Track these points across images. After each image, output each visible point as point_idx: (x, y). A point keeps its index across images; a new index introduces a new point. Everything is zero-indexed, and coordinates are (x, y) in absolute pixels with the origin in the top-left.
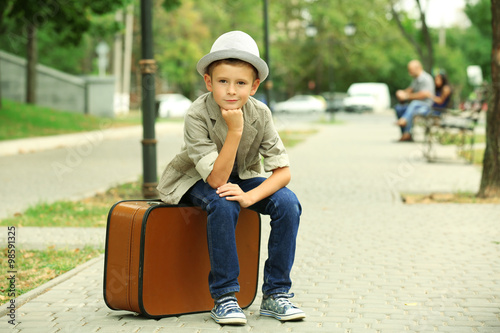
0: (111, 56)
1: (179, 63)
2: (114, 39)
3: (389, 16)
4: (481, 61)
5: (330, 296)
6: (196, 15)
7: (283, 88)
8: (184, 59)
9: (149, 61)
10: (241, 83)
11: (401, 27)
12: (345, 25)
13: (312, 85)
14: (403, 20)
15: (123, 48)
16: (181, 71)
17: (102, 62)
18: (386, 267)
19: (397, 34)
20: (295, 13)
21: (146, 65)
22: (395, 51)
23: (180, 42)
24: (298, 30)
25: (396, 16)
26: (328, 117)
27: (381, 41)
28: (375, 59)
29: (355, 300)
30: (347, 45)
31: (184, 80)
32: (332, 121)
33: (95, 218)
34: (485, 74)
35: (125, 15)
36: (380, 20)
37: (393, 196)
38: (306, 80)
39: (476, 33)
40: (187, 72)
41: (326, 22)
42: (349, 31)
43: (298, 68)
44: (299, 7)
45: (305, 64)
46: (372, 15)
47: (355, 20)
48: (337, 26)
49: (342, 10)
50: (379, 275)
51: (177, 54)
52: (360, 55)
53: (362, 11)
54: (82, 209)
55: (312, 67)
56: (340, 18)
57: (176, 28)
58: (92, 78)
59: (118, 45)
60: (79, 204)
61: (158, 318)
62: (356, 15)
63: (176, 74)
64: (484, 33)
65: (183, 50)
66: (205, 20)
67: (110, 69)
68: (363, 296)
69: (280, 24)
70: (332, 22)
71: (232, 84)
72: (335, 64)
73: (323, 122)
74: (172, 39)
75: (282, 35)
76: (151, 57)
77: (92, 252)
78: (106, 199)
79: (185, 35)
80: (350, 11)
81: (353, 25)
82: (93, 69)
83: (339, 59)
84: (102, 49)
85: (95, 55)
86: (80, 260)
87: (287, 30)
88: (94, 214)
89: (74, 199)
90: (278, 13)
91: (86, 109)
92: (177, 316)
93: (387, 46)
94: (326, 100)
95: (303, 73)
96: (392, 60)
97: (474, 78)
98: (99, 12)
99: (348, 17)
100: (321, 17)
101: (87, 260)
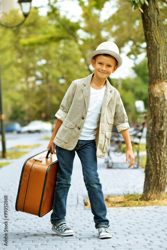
4: (144, 97)
7: (26, 118)
10: (109, 66)
13: (44, 115)
20: (32, 72)
24: (34, 82)
34: (146, 105)
38: (40, 112)
39: (140, 81)
41: (50, 77)
43: (35, 106)
44: (34, 69)
45: (39, 103)
46: (78, 72)
49: (60, 70)
53: (72, 70)
55: (43, 105)
56: (59, 75)
62: (68, 72)
64: (144, 81)
69: (23, 80)
70: (54, 77)
75: (25, 86)
80: (64, 70)
87: (28, 83)
90: (21, 73)
95: (38, 108)
97: (139, 108)
100: (48, 74)
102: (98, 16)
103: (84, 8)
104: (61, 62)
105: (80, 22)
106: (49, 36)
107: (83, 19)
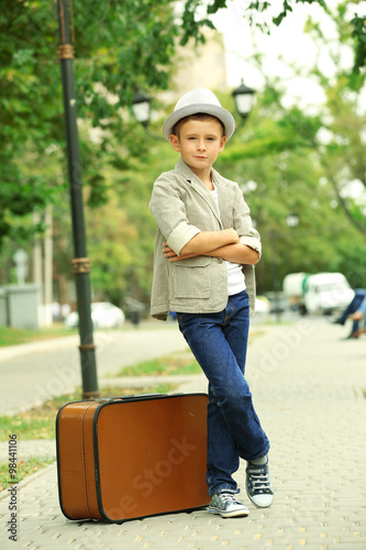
0: (30, 264)
1: (105, 268)
2: (33, 245)
3: (334, 204)
5: (300, 492)
6: (121, 214)
8: (111, 263)
9: (82, 260)
10: (210, 139)
11: (348, 214)
12: (286, 217)
14: (350, 207)
15: (43, 255)
16: (108, 277)
17: (21, 271)
18: (356, 462)
19: (344, 223)
21: (79, 264)
22: (343, 243)
23: (105, 244)
25: (342, 202)
26: (273, 318)
27: (327, 232)
28: (320, 253)
29: (327, 496)
30: (289, 239)
31: (112, 286)
32: (279, 322)
33: (35, 432)
35: (43, 218)
36: (325, 209)
37: (355, 393)
40: (115, 277)
41: (265, 214)
42: (292, 221)
46: (315, 204)
47: (297, 210)
48: (278, 218)
49: (283, 202)
50: (350, 470)
51: (103, 258)
52: (304, 249)
53: (304, 199)
54: (19, 423)
56: (280, 209)
57: (100, 229)
58: (13, 287)
59: (37, 252)
60: (15, 417)
61: (120, 523)
62: (298, 205)
63: (103, 280)
65: (109, 253)
66: (131, 219)
67: (29, 278)
68: (336, 491)
70: (272, 214)
71: (202, 140)
72: (278, 260)
73: (269, 323)
74: (97, 242)
76: (84, 256)
77: (38, 463)
78: (43, 413)
79: (111, 237)
80: (291, 201)
81: (295, 215)
82: (10, 279)
83: (281, 254)
84: (20, 257)
85: (13, 264)
86: (27, 473)
88: (33, 428)
89: (10, 414)
91: (8, 322)
92: (141, 519)
93: (334, 237)
94: (270, 300)
96: (340, 252)
98: (19, 213)
99: (290, 208)
100: (259, 208)
101: (34, 472)
102: (354, 104)
103: (329, 90)
104: (284, 186)
105: (322, 114)
106: (268, 141)
107: (327, 111)
